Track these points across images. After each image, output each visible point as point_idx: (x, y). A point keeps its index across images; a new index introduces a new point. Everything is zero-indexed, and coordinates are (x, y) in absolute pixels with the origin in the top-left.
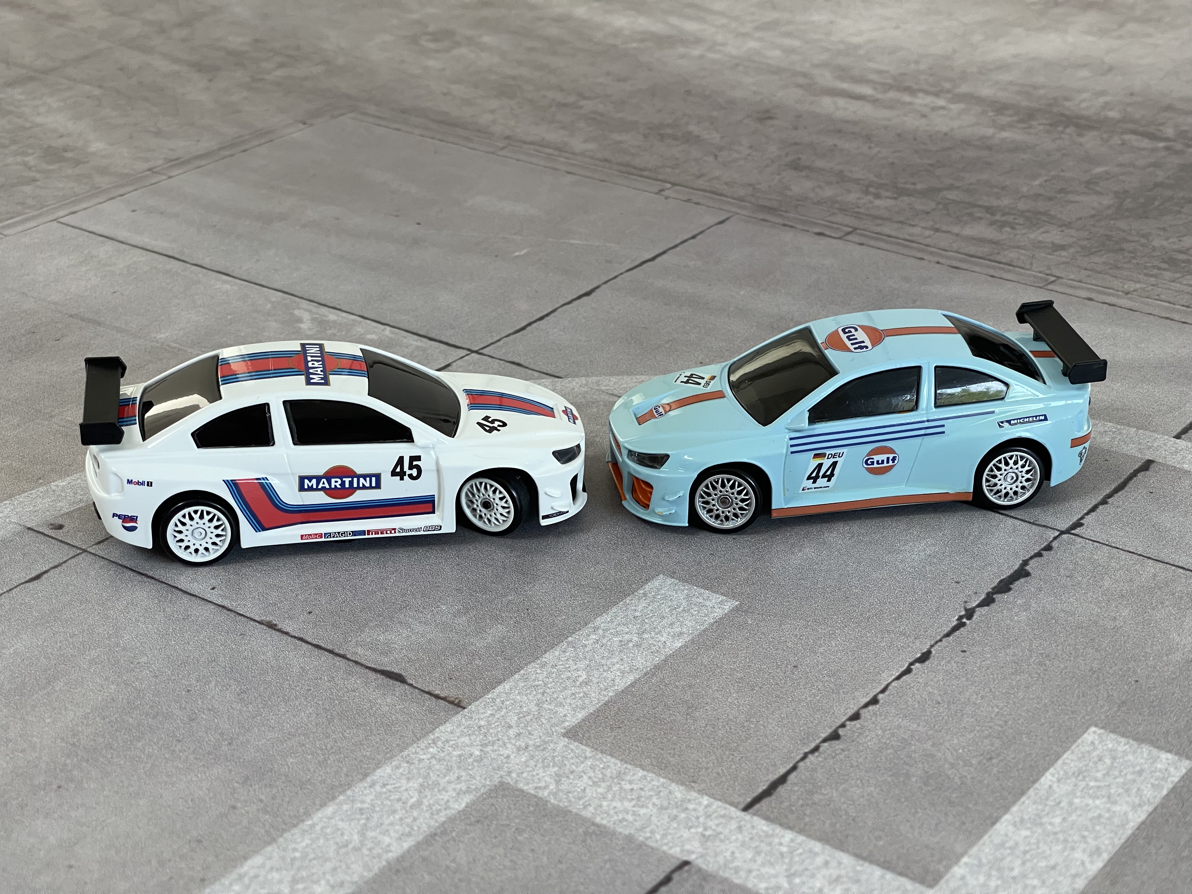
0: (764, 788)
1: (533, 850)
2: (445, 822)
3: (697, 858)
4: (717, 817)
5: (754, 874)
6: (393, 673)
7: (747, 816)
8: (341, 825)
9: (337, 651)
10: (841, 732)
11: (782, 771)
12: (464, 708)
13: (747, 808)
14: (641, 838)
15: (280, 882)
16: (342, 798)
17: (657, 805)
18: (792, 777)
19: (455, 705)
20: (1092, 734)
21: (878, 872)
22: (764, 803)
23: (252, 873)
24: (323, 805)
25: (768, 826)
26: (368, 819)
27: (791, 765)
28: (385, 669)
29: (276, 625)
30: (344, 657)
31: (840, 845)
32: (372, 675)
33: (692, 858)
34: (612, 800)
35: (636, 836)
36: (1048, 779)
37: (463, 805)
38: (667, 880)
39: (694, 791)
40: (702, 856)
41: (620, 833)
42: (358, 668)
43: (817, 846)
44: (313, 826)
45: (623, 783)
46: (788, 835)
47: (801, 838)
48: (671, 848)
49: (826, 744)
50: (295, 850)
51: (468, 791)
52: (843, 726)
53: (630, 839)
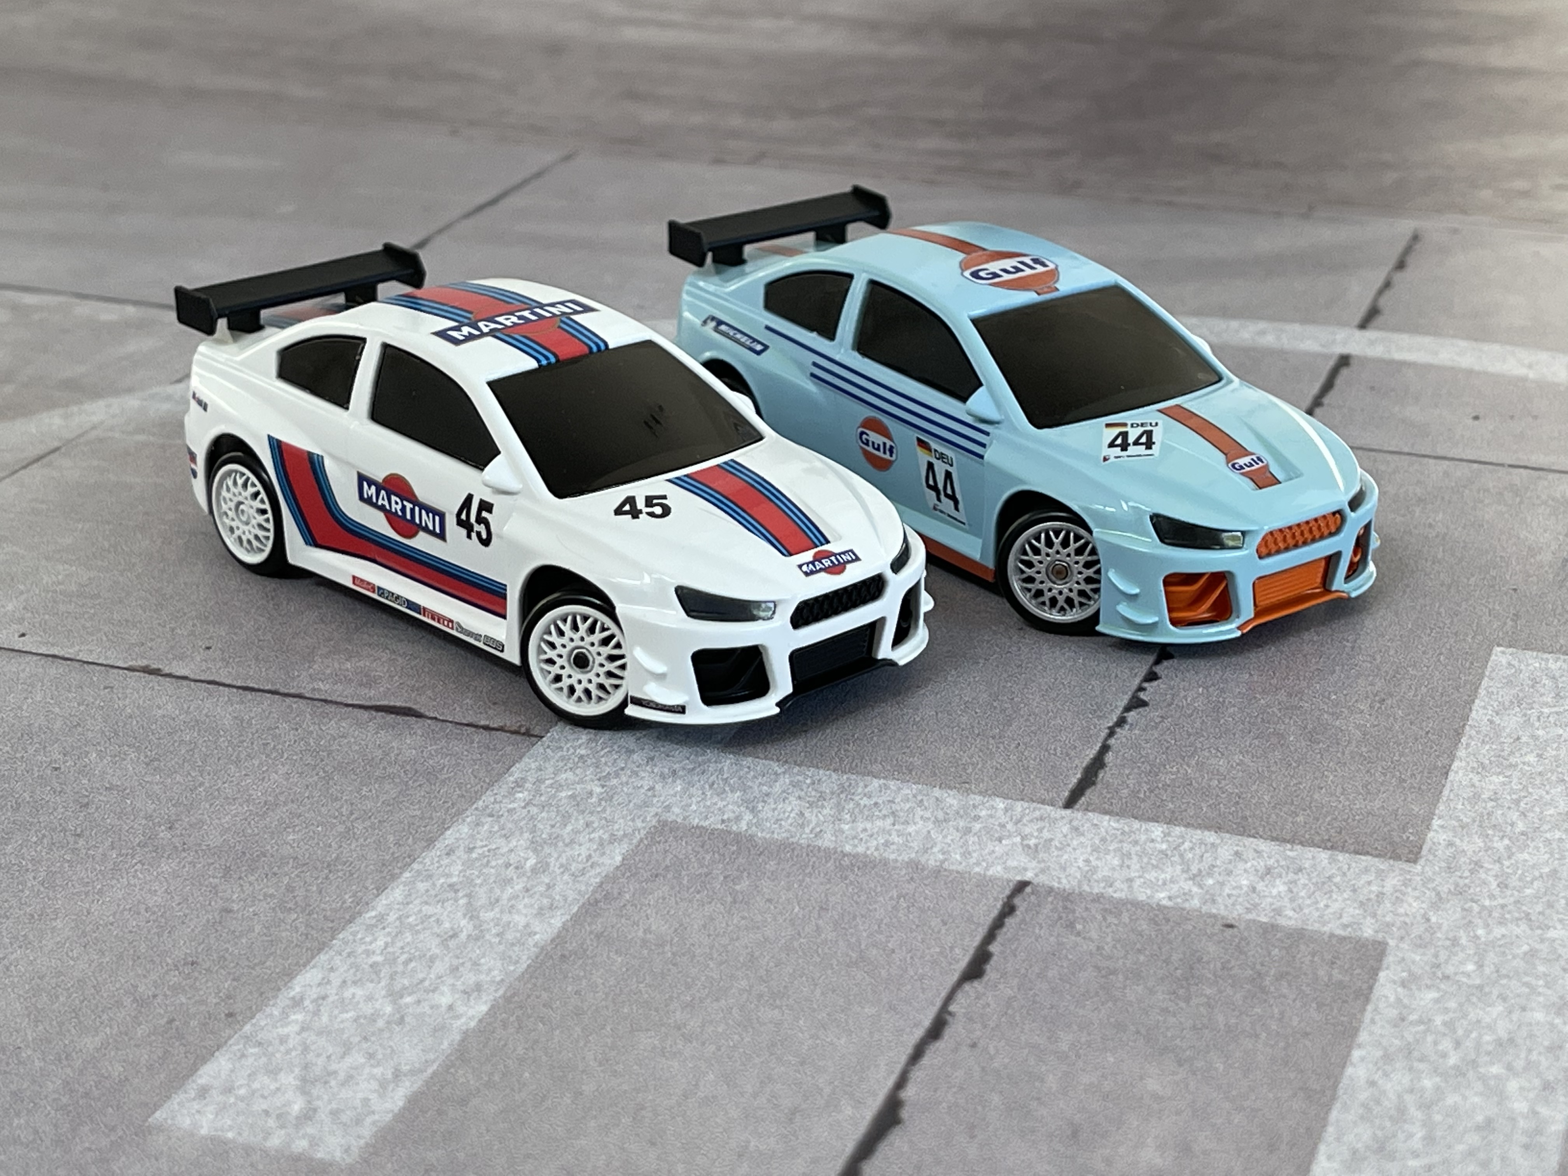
0: (1079, 776)
1: (769, 901)
2: (602, 883)
3: (1036, 875)
4: (1031, 821)
5: (1138, 882)
6: (394, 707)
7: (1075, 815)
8: (428, 910)
9: (282, 690)
10: (1142, 695)
11: (1092, 753)
12: (542, 737)
13: (1070, 803)
14: (932, 863)
15: (370, 998)
16: (407, 874)
17: (929, 819)
18: (1109, 757)
19: (524, 734)
20: (1500, 656)
21: (1323, 856)
22: (1090, 795)
23: (314, 993)
24: (381, 889)
25: (1118, 821)
26: (469, 896)
27: (1099, 745)
28: (378, 703)
29: (159, 670)
30: (300, 696)
31: (1243, 829)
32: (362, 714)
33: (1028, 876)
34: (853, 821)
35: (923, 860)
37: (618, 859)
38: (1009, 909)
39: (974, 793)
40: (1043, 871)
41: (896, 861)
42: (332, 708)
43: (1211, 837)
44: (381, 918)
45: (857, 798)
46: (1157, 830)
47: (1178, 830)
48: (987, 869)
49: (1132, 713)
50: (368, 953)
51: (614, 839)
52: (1141, 689)
53: (915, 866)
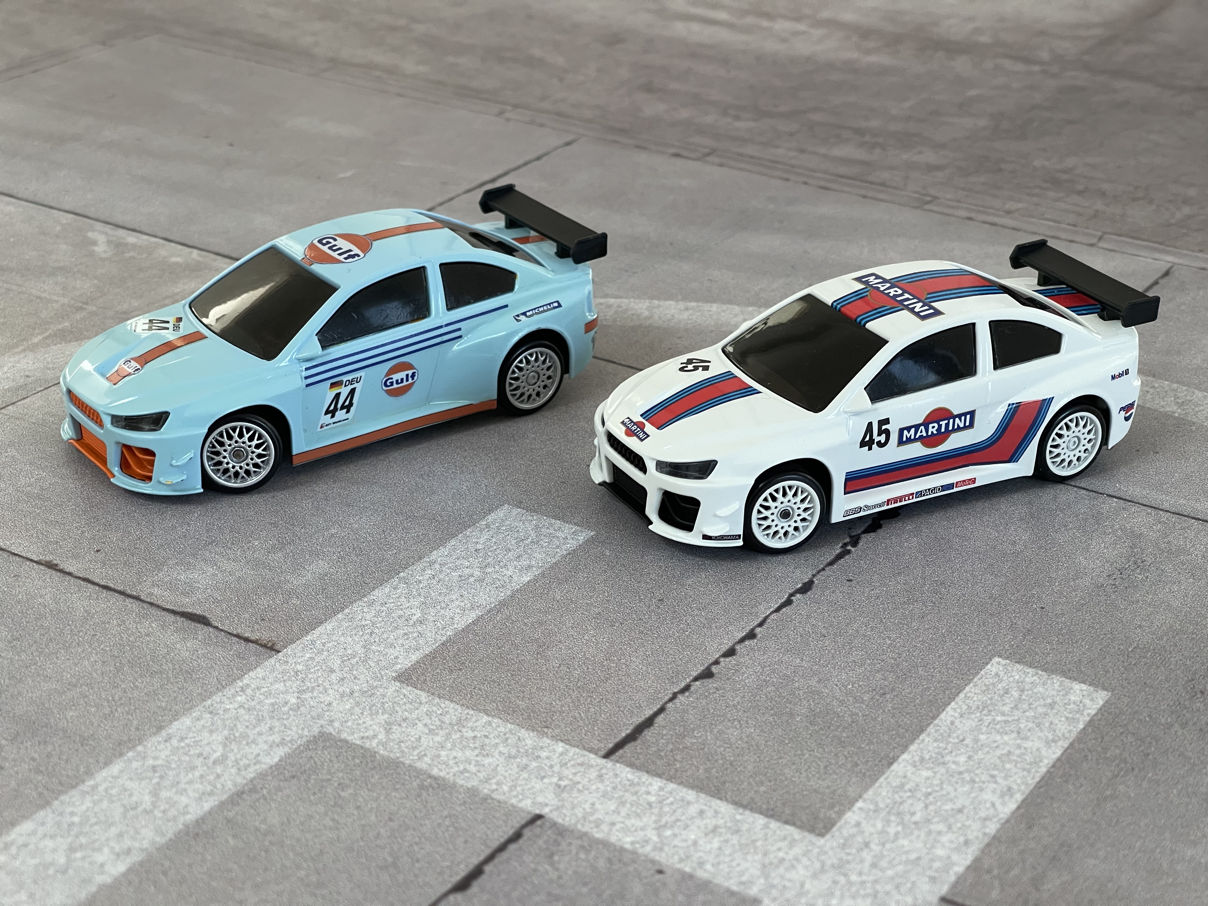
0: (628, 732)
1: (358, 808)
2: (254, 778)
3: (551, 811)
4: (573, 766)
5: (618, 826)
6: (195, 615)
7: (608, 764)
8: (129, 784)
9: (129, 592)
10: (714, 669)
11: (649, 713)
12: (279, 652)
13: (608, 755)
14: (486, 791)
15: (54, 850)
16: (130, 754)
17: (503, 754)
18: (660, 720)
19: (268, 648)
20: (996, 665)
21: (761, 820)
22: (628, 749)
23: (20, 841)
24: (107, 763)
25: (634, 773)
26: (161, 777)
27: (659, 706)
28: (186, 610)
29: (56, 565)
30: (137, 598)
31: (717, 793)
32: (171, 618)
33: (545, 811)
34: (451, 750)
35: (481, 788)
36: (949, 714)
37: (276, 759)
38: (517, 836)
39: (548, 737)
40: (557, 809)
41: (462, 786)
42: (154, 611)
43: (690, 795)
44: (94, 788)
45: (464, 730)
46: (657, 783)
47: (671, 786)
48: (520, 801)
49: (697, 683)
50: (72, 814)
51: (282, 743)
52: (717, 662)
53: (473, 792)
